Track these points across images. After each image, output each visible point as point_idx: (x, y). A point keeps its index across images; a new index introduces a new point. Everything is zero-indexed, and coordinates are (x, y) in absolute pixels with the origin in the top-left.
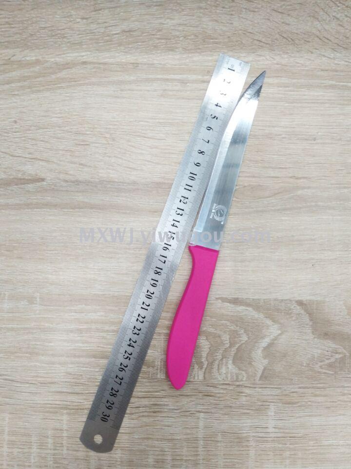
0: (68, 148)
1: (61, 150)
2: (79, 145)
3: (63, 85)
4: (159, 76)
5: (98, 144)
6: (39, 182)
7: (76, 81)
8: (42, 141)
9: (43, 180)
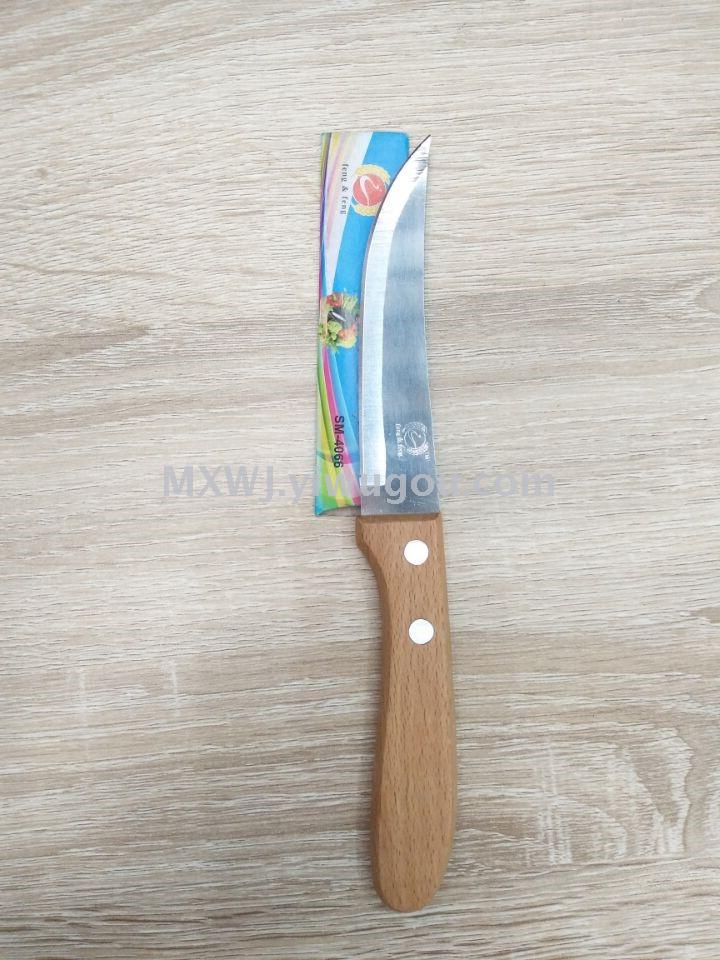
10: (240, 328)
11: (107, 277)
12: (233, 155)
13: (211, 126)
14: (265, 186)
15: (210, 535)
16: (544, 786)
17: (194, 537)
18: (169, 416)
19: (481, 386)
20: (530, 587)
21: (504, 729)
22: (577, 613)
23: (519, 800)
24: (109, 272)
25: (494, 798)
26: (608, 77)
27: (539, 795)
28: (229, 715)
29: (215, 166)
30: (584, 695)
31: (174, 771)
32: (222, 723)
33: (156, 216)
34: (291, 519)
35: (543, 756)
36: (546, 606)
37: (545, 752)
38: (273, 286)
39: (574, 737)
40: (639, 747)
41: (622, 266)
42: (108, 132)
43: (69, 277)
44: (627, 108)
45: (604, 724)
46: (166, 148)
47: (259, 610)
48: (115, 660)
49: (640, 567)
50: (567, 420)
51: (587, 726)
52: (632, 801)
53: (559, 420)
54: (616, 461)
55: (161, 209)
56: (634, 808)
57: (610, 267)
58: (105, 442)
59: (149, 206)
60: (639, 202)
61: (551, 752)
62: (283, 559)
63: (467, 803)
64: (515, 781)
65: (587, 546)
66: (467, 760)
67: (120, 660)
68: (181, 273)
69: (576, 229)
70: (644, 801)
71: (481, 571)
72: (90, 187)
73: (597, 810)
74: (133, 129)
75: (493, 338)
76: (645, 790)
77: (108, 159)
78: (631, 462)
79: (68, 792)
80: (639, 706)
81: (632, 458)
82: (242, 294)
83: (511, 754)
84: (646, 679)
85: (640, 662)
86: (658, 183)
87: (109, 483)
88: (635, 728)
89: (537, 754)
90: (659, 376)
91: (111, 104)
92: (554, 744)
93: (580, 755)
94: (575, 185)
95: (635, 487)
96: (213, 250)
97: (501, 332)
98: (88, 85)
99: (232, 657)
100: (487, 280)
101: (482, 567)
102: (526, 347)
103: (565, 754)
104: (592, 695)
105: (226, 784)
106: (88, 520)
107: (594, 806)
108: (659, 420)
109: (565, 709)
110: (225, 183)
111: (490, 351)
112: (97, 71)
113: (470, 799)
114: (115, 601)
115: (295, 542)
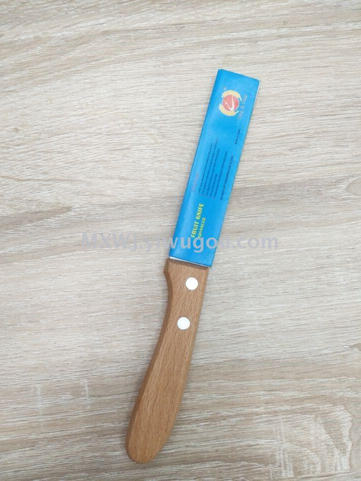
0: (100, 157)
1: (88, 162)
2: (115, 150)
3: (79, 68)
4: (216, 38)
5: (142, 146)
6: (63, 213)
7: (97, 60)
8: (59, 152)
9: (69, 209)
10: (119, 207)
11: (50, 182)
12: (115, 121)
13: (102, 106)
14: (130, 136)
15: (104, 313)
16: (279, 438)
17: (96, 314)
18: (83, 252)
19: (241, 234)
20: (269, 335)
21: (258, 410)
22: (293, 348)
23: (266, 446)
24: (52, 180)
25: (253, 445)
26: (300, 80)
27: (277, 443)
28: (116, 407)
29: (105, 126)
30: (298, 390)
31: (88, 437)
32: (112, 411)
33: (75, 151)
34: (146, 303)
35: (278, 423)
36: (277, 345)
37: (279, 421)
38: (135, 185)
39: (293, 412)
40: (326, 416)
41: (309, 173)
42: (50, 109)
43: (31, 183)
44: (310, 95)
45: (308, 405)
46: (79, 117)
47: (131, 351)
48: (56, 380)
49: (324, 324)
50: (285, 250)
51: (299, 406)
52: (323, 443)
53: (281, 250)
54: (310, 270)
55: (78, 148)
56: (324, 447)
57: (303, 174)
58: (50, 266)
59: (72, 146)
60: (316, 141)
61: (282, 420)
62: (142, 324)
63: (240, 449)
64: (264, 436)
65: (296, 314)
66: (239, 426)
67: (58, 380)
68: (88, 180)
69: (285, 155)
70: (329, 443)
71: (243, 328)
72: (41, 137)
73: (306, 449)
74: (62, 108)
75: (246, 209)
76: (329, 437)
77: (50, 123)
78: (317, 271)
79: (32, 449)
80: (326, 395)
81: (318, 269)
82: (119, 190)
83: (262, 422)
84: (328, 381)
85: (326, 372)
86: (325, 132)
87: (52, 287)
88: (324, 406)
89: (274, 422)
90: (329, 227)
91: (51, 95)
92: (283, 416)
93: (297, 421)
94: (284, 134)
95: (319, 283)
96: (105, 168)
97: (250, 206)
98: (39, 86)
99: (116, 377)
100: (242, 181)
101: (244, 326)
102: (262, 214)
103: (288, 421)
104: (301, 391)
105: (114, 443)
106: (41, 307)
107: (304, 447)
108: (330, 249)
109: (288, 398)
110: (110, 135)
111: (245, 216)
112: (44, 79)
113: (240, 447)
114: (55, 349)
115: (149, 315)
